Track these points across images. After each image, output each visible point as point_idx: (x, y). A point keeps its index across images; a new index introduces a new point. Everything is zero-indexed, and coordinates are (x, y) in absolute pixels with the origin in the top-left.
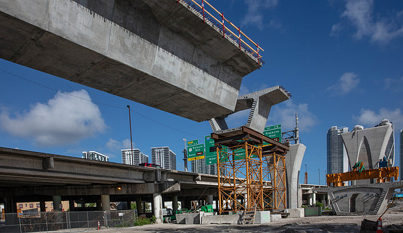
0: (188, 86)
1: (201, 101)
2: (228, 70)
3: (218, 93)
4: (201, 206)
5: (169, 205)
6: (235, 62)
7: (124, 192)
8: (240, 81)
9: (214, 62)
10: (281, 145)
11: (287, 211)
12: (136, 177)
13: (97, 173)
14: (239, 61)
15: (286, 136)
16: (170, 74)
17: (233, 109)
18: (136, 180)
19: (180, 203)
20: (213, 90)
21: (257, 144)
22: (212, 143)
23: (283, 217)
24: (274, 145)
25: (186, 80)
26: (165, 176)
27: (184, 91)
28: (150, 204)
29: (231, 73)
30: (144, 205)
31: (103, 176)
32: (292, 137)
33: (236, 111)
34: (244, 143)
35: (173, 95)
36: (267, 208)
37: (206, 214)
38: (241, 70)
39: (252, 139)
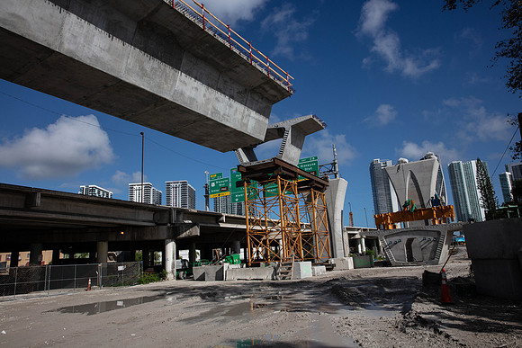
0: (212, 113)
1: (226, 129)
2: (257, 98)
3: (245, 121)
4: (225, 256)
5: (185, 254)
6: (264, 89)
7: (128, 238)
8: (270, 108)
9: (241, 89)
10: (319, 180)
11: (332, 261)
12: (144, 219)
13: (95, 213)
14: (268, 89)
15: (323, 169)
16: (192, 100)
17: (262, 138)
18: (144, 221)
19: (199, 251)
20: (240, 117)
21: (292, 178)
22: (239, 176)
23: (327, 270)
24: (311, 180)
25: (210, 106)
26: (181, 216)
27: (207, 118)
28: (160, 253)
29: (260, 100)
30: (153, 255)
31: (102, 217)
32: (331, 171)
33: (266, 140)
34: (276, 177)
35: (194, 122)
36: (309, 258)
37: (232, 266)
38: (271, 98)
39: (286, 173)
